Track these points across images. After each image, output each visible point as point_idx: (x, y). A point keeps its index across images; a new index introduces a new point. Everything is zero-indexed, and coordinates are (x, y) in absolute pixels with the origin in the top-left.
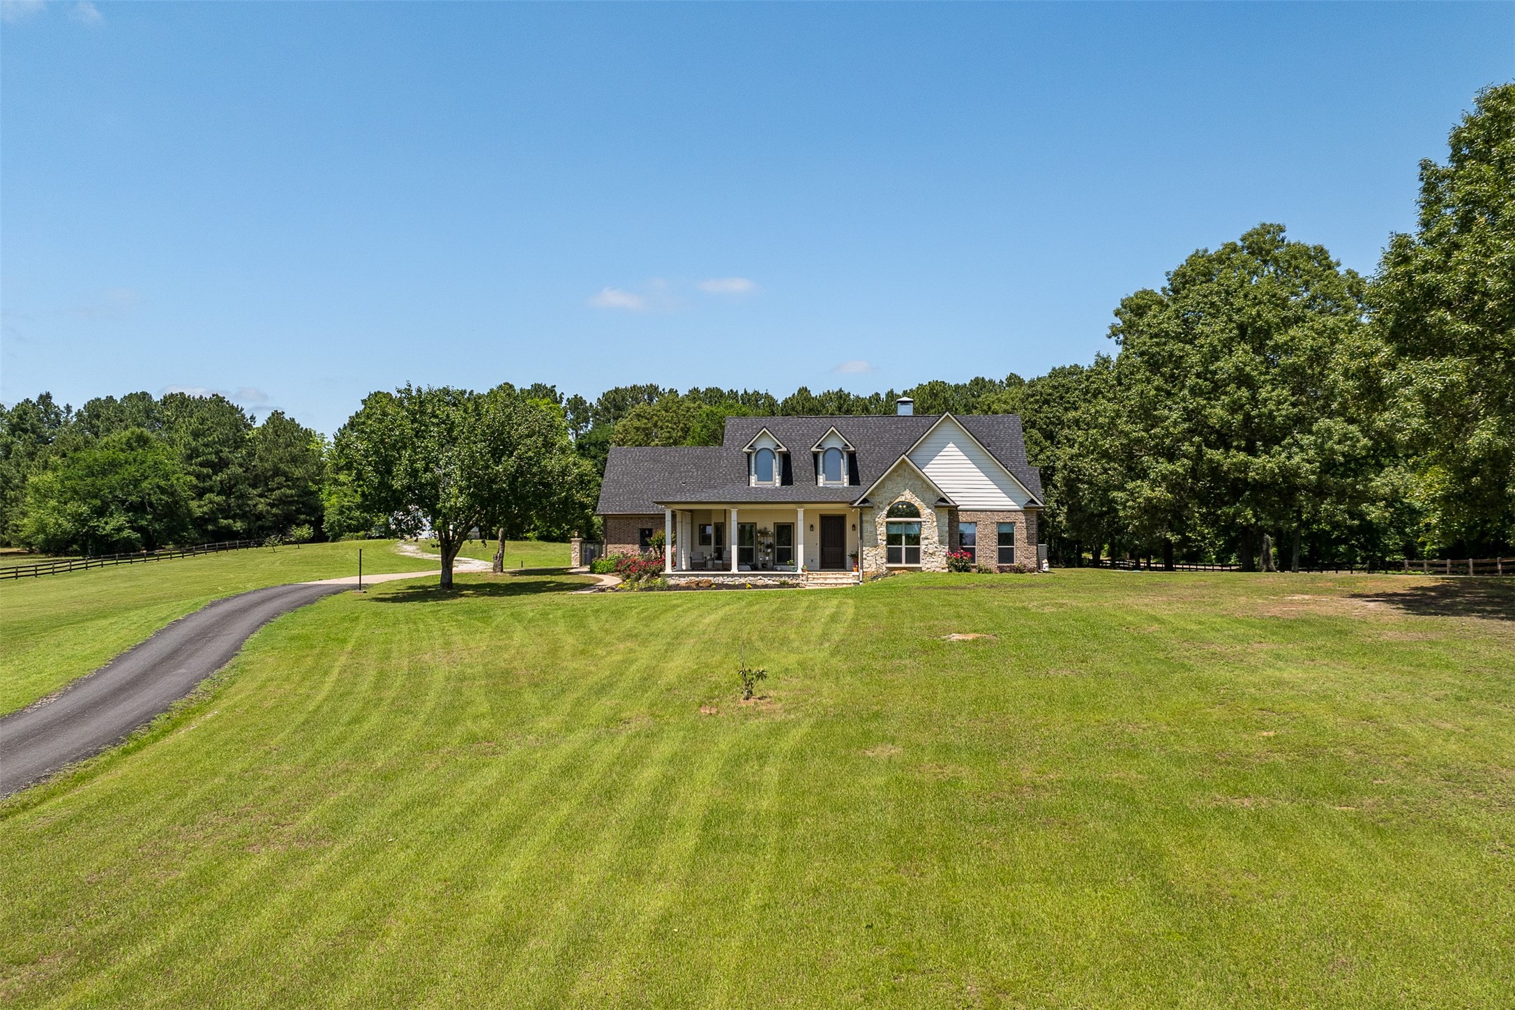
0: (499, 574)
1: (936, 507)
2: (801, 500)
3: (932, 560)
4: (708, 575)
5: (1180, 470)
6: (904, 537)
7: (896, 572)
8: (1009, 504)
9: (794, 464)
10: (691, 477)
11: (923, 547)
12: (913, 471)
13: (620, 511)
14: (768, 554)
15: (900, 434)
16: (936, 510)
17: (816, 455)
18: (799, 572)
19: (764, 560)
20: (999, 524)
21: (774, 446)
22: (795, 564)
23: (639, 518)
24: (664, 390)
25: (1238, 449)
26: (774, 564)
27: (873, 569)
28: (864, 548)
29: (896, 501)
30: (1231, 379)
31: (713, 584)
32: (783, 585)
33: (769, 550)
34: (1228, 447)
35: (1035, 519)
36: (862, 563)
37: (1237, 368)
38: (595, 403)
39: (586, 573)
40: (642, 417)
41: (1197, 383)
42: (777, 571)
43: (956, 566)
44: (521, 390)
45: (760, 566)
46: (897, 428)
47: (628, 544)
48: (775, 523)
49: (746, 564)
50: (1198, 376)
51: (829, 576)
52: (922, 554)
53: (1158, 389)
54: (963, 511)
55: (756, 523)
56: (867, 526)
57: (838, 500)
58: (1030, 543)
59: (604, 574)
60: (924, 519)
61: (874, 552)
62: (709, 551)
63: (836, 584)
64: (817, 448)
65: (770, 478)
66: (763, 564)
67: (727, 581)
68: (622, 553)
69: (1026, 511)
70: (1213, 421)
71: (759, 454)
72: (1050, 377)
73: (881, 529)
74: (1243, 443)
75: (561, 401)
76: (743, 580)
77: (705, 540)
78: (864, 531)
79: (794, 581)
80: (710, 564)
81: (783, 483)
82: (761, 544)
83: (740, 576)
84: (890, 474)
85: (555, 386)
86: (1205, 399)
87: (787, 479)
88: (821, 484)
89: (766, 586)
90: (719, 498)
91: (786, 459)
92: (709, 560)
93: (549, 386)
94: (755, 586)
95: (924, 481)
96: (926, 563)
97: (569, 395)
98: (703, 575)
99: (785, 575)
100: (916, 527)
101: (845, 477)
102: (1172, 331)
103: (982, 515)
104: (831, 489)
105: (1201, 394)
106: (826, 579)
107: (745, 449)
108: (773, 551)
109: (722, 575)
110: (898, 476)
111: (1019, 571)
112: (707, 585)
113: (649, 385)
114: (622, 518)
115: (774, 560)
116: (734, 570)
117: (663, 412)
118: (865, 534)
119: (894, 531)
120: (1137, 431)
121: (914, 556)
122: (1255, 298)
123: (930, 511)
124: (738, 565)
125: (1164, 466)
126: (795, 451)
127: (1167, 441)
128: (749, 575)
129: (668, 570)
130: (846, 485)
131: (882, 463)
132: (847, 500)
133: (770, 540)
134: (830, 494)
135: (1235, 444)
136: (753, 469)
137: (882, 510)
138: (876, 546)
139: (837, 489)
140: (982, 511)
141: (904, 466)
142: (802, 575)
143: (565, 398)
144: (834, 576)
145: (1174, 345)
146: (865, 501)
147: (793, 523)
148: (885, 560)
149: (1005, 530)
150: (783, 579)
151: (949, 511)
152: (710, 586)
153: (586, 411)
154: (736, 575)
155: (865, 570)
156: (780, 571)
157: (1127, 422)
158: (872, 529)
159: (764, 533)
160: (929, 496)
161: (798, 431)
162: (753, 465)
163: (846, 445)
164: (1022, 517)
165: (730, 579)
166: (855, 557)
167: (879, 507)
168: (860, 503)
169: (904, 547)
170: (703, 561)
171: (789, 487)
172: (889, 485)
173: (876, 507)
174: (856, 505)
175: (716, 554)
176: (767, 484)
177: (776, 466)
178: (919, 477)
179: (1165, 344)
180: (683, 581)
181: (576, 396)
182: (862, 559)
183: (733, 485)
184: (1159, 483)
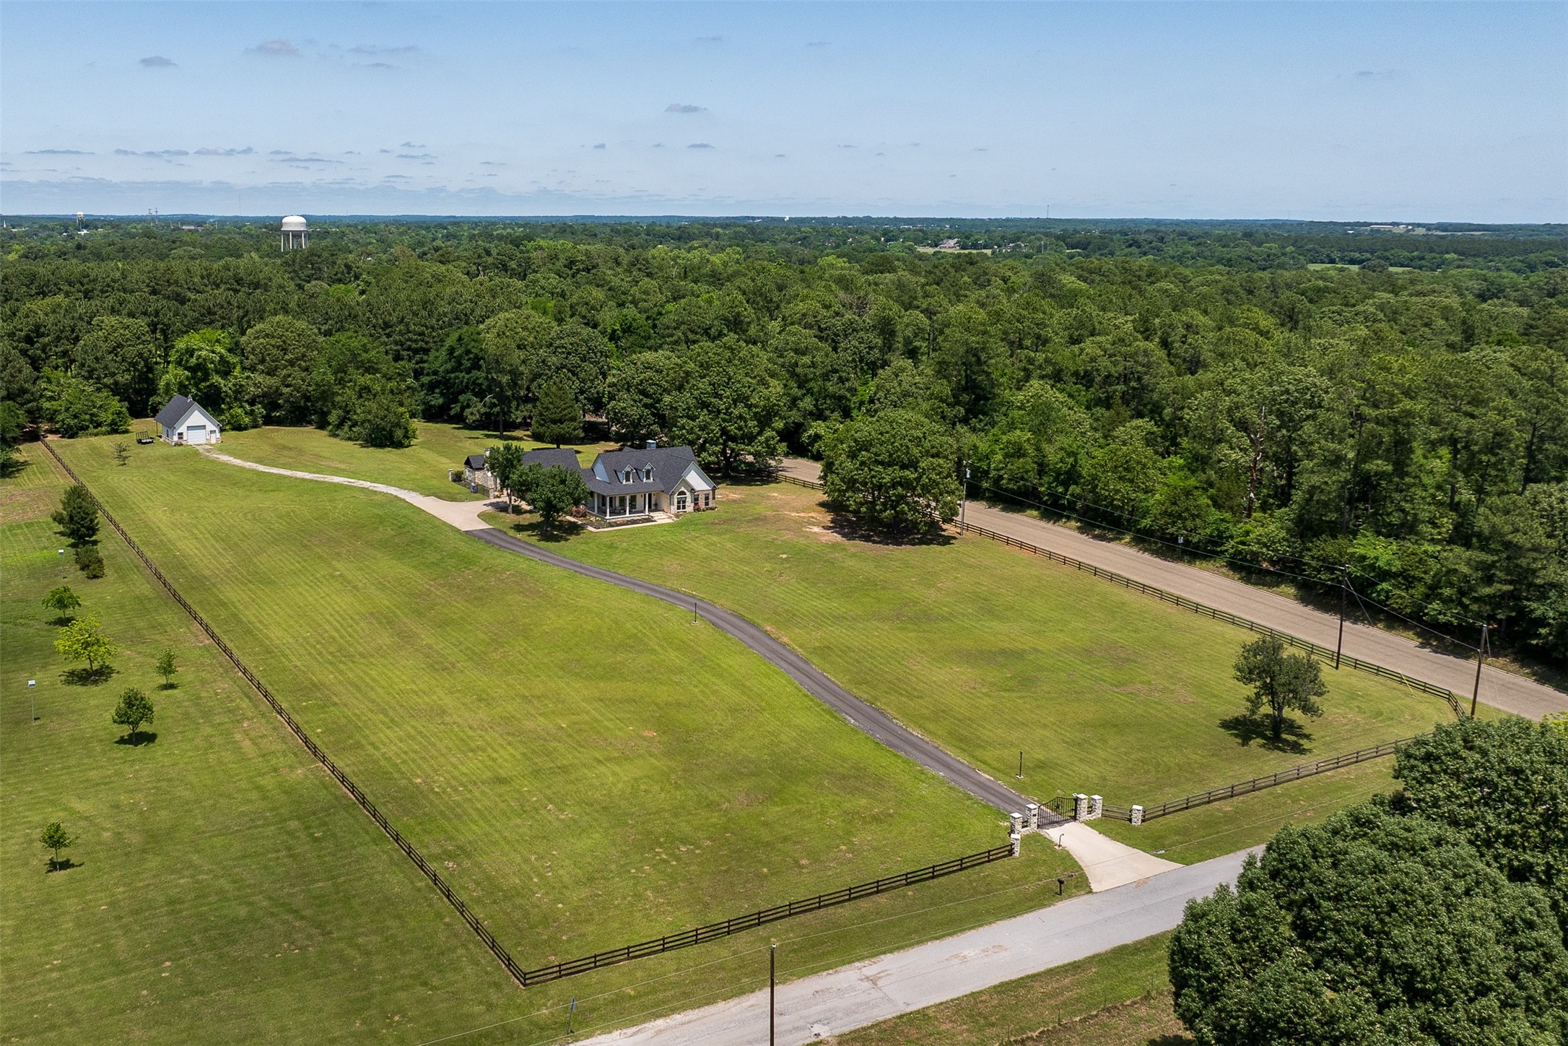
123: (689, 493)
176: (628, 483)
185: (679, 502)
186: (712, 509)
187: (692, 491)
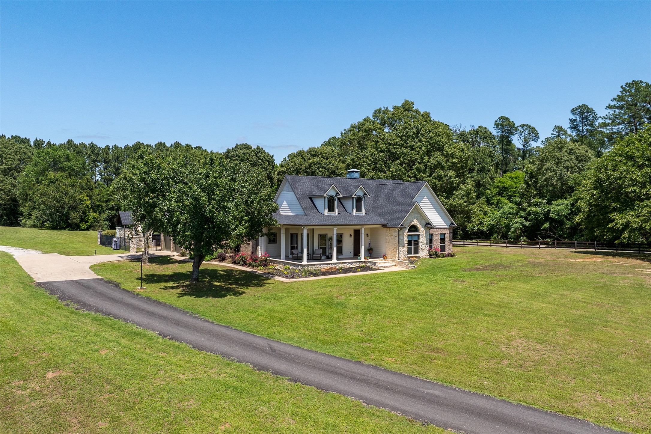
3: (423, 252)
7: (411, 259)
8: (444, 225)
11: (420, 246)
16: (425, 228)
18: (363, 260)
20: (441, 234)
21: (335, 194)
27: (403, 258)
28: (400, 248)
29: (411, 224)
35: (452, 231)
36: (399, 255)
45: (346, 257)
49: (340, 256)
52: (419, 250)
55: (327, 234)
58: (450, 243)
60: (421, 233)
61: (403, 250)
64: (355, 195)
69: (450, 227)
73: (406, 238)
78: (400, 239)
88: (354, 214)
96: (421, 254)
100: (418, 237)
101: (364, 210)
103: (435, 230)
107: (325, 195)
110: (413, 213)
118: (400, 241)
119: (410, 239)
121: (416, 251)
123: (423, 229)
128: (342, 263)
130: (364, 214)
136: (326, 206)
137: (406, 229)
138: (404, 246)
140: (437, 228)
146: (402, 225)
148: (406, 253)
149: (443, 237)
151: (430, 229)
154: (336, 263)
158: (403, 238)
160: (423, 222)
162: (326, 204)
163: (366, 194)
164: (448, 231)
165: (332, 266)
168: (400, 226)
169: (413, 246)
172: (410, 218)
176: (332, 214)
177: (336, 204)
182: (399, 253)
185: (410, 243)
186: (451, 255)
187: (428, 225)
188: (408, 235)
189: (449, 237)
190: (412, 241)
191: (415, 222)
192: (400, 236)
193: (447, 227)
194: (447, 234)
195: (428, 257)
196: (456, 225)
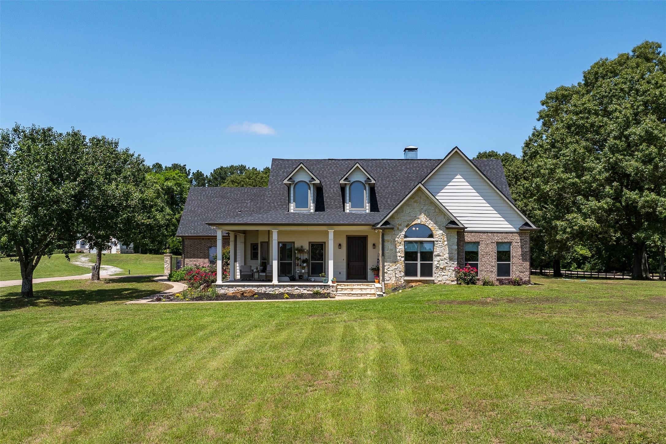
0: (96, 281)
1: (447, 228)
2: (332, 222)
3: (443, 274)
4: (252, 286)
5: (605, 206)
6: (419, 255)
7: (413, 284)
8: (506, 226)
9: (325, 195)
10: (246, 207)
11: (435, 263)
12: (428, 197)
13: (194, 233)
14: (303, 268)
15: (409, 173)
16: (447, 231)
17: (343, 189)
18: (330, 283)
19: (301, 272)
20: (498, 243)
21: (309, 179)
22: (326, 276)
23: (209, 239)
24: (249, 168)
25: (650, 190)
26: (309, 276)
27: (393, 281)
28: (385, 264)
29: (413, 223)
30: (642, 139)
31: (255, 294)
32: (316, 295)
33: (305, 265)
34: (641, 190)
35: (528, 239)
36: (383, 276)
37: (647, 132)
38: (209, 175)
39: (165, 280)
40: (235, 182)
41: (615, 144)
42: (311, 281)
43: (465, 280)
44: (166, 167)
45: (297, 277)
46: (406, 168)
47: (200, 258)
48: (309, 243)
49: (286, 276)
50: (615, 138)
51: (354, 287)
52: (434, 269)
53: (586, 148)
54: (468, 232)
55: (294, 243)
56: (388, 245)
57: (363, 223)
58: (524, 260)
59: (178, 281)
60: (437, 239)
61: (394, 267)
62: (256, 264)
63: (361, 295)
64: (345, 180)
65: (306, 205)
66: (299, 276)
67: (269, 290)
68: (195, 265)
69: (521, 232)
70: (630, 170)
71: (297, 186)
72: (478, 157)
73: (400, 247)
74: (653, 186)
75: (189, 175)
76: (282, 290)
77: (254, 256)
78: (386, 249)
79: (325, 291)
80: (256, 276)
81: (317, 210)
82: (299, 259)
83: (280, 286)
84: (408, 200)
85: (185, 165)
86: (621, 155)
87: (320, 206)
88: (348, 211)
89: (301, 296)
90: (262, 220)
91: (319, 191)
92: (256, 272)
93: (182, 165)
94: (292, 296)
95: (436, 206)
96: (437, 277)
97: (194, 170)
98: (248, 286)
99: (318, 285)
100: (431, 245)
101: (367, 205)
102: (593, 109)
103: (484, 236)
104: (356, 215)
105: (618, 151)
106: (352, 289)
107: (286, 181)
108: (308, 265)
109: (265, 286)
110: (415, 202)
111: (517, 283)
112: (251, 294)
113: (240, 165)
114: (195, 239)
115: (308, 273)
116: (275, 281)
117: (247, 179)
118: (386, 252)
119: (412, 249)
120: (571, 178)
121: (427, 270)
122: (657, 83)
123: (441, 232)
124: (279, 276)
125: (593, 203)
126: (326, 186)
127: (594, 185)
128: (287, 286)
129: (219, 282)
130: (368, 211)
131: (396, 195)
132: (371, 223)
133: (305, 256)
134: (356, 218)
135: (646, 186)
136: (292, 198)
137: (401, 231)
138: (395, 261)
139: (361, 215)
140: (484, 232)
141: (420, 193)
142: (333, 286)
143: (191, 172)
144: (359, 287)
145: (595, 118)
146: (386, 223)
147: (325, 243)
148: (403, 274)
149: (504, 249)
150: (316, 289)
151: (458, 232)
152: (253, 296)
153: (204, 180)
154: (276, 286)
155: (386, 282)
156: (314, 282)
157: (563, 172)
158: (393, 247)
159: (301, 250)
160: (441, 219)
161: (329, 170)
162: (292, 195)
163: (368, 178)
164: (517, 238)
165: (271, 289)
166: (376, 270)
167: (398, 229)
168: (381, 226)
169: (419, 263)
170: (251, 273)
171: (321, 213)
172: (407, 210)
173: (396, 229)
174: (379, 226)
175: (262, 268)
176: (303, 210)
177: (311, 195)
178: (432, 203)
179: (588, 118)
180: (231, 291)
181: (198, 171)
182: (384, 273)
183: (275, 211)
184: (589, 216)
185: (410, 256)
187: (451, 225)
188: (405, 241)
189: (520, 250)
190: (416, 253)
191: (422, 219)
192: (386, 244)
193: (514, 230)
194: (514, 244)
195: (455, 283)
196: (534, 227)
